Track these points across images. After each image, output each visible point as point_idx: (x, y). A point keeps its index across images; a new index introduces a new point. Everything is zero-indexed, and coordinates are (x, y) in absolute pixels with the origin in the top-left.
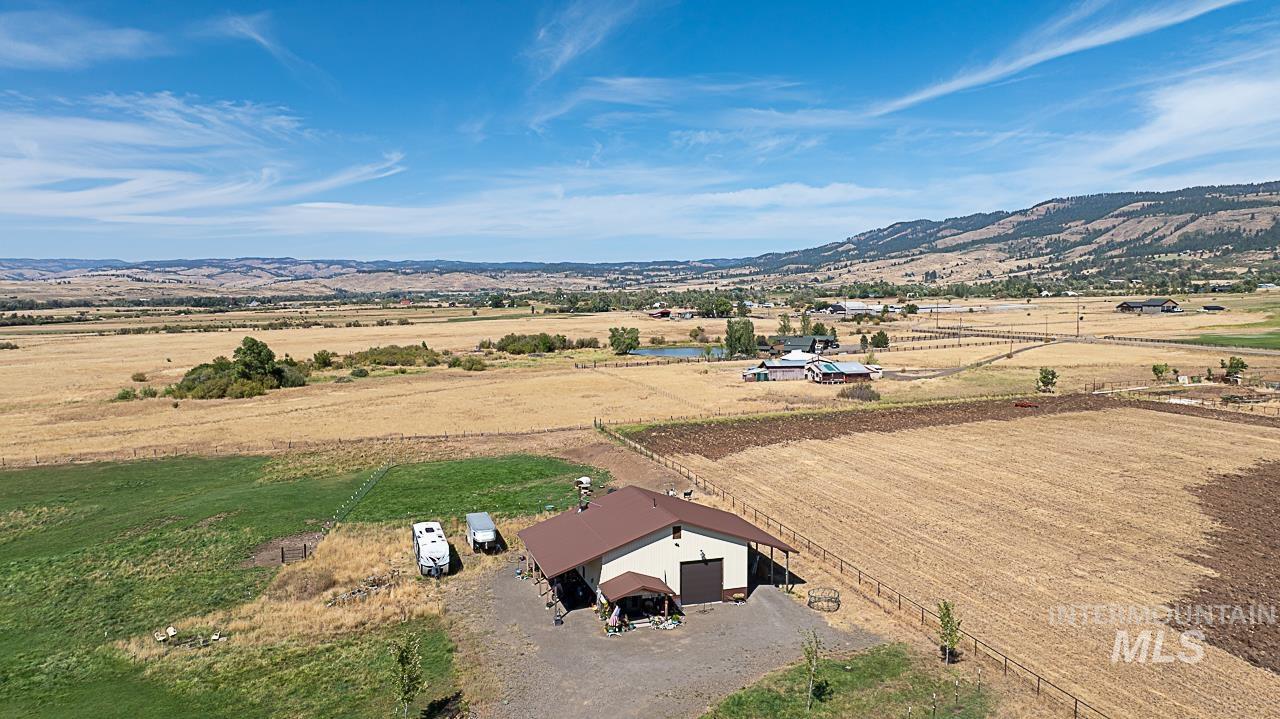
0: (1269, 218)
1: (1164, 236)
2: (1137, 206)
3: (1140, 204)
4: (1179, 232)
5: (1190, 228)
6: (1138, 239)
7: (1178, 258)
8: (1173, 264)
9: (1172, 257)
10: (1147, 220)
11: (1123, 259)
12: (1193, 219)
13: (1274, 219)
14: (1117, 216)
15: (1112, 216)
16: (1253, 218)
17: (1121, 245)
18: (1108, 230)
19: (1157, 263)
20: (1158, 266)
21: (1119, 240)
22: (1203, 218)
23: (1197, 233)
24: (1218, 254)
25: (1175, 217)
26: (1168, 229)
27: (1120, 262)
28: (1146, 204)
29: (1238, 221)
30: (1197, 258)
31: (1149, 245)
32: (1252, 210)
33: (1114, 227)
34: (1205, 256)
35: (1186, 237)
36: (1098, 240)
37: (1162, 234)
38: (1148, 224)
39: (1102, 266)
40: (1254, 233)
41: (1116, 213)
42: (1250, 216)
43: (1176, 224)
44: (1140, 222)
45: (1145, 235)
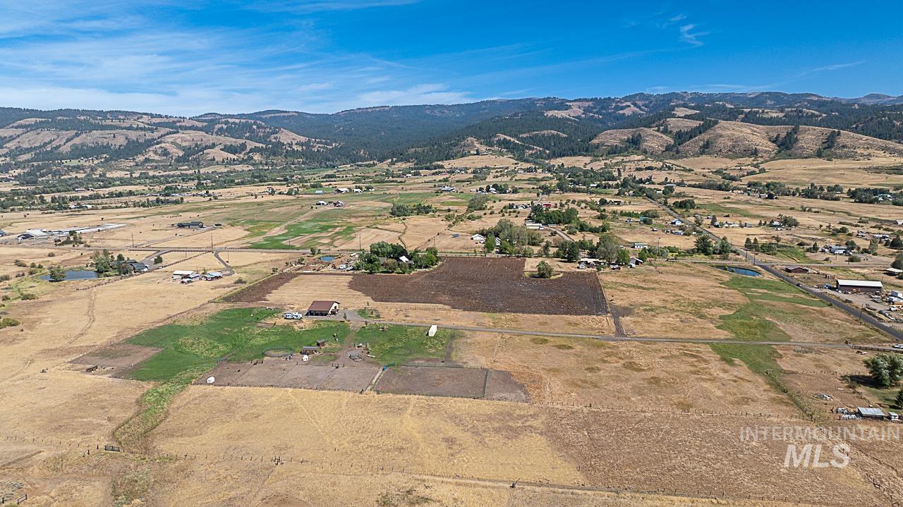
0: (123, 137)
1: (60, 146)
2: (32, 120)
3: (32, 119)
4: (69, 144)
5: (77, 141)
6: (40, 147)
7: (80, 164)
8: (78, 168)
9: (75, 163)
10: (44, 133)
11: (40, 163)
12: (77, 135)
13: (127, 139)
14: (17, 127)
15: (12, 127)
16: (114, 137)
17: (28, 150)
18: (12, 139)
19: (68, 167)
20: (68, 169)
21: (26, 146)
22: (84, 135)
23: (83, 145)
24: (103, 160)
25: (64, 132)
26: (63, 141)
27: (38, 165)
28: (38, 120)
29: (105, 138)
30: (91, 163)
31: (51, 151)
32: (113, 132)
33: (19, 136)
34: (96, 162)
35: (75, 147)
36: (7, 145)
37: (58, 144)
38: (46, 136)
39: (24, 168)
40: (117, 147)
41: (15, 125)
42: (112, 135)
43: (66, 138)
44: (38, 134)
45: (45, 144)
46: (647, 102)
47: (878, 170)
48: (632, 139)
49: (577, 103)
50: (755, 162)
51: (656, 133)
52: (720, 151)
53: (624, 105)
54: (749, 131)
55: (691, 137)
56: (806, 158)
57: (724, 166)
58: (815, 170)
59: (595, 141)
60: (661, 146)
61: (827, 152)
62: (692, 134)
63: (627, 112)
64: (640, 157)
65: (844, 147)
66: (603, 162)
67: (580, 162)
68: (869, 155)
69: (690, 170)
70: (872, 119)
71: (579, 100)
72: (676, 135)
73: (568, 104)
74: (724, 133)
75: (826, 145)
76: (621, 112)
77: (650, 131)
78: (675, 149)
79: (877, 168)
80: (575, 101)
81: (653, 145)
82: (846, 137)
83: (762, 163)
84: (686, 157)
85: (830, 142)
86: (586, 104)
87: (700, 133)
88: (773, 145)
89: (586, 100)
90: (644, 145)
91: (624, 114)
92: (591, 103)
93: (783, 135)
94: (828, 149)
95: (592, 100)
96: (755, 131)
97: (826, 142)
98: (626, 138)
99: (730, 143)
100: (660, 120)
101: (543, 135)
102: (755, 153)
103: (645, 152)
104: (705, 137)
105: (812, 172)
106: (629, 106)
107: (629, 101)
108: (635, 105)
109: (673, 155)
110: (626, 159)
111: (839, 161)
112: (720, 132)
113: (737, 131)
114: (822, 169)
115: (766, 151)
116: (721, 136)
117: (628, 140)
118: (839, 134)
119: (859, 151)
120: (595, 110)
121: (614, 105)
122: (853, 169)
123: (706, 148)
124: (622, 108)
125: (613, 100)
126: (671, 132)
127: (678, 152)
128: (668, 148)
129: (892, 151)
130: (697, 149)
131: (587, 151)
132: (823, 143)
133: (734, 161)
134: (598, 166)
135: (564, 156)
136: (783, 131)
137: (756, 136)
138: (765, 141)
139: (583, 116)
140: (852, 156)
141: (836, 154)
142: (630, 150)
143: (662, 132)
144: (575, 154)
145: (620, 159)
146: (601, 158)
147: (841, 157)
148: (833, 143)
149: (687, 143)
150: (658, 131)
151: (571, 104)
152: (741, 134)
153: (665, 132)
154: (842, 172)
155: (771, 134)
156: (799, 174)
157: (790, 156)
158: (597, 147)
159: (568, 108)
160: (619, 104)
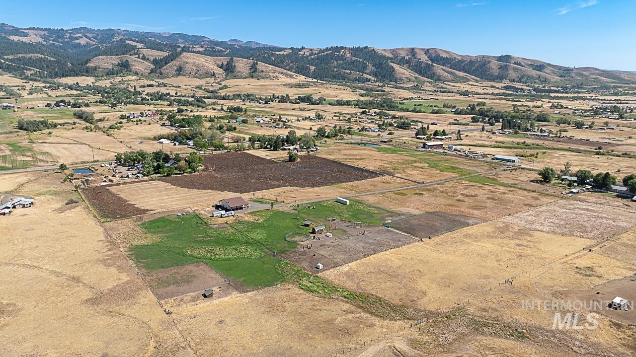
46: (95, 35)
47: (290, 86)
48: (122, 64)
49: (32, 31)
50: (216, 81)
51: (139, 60)
52: (190, 73)
53: (77, 35)
54: (204, 60)
55: (166, 63)
56: (245, 78)
57: (198, 84)
58: (258, 85)
59: (90, 65)
60: (146, 69)
61: (254, 74)
62: (166, 61)
63: (83, 41)
64: (134, 78)
65: (262, 71)
66: (108, 81)
67: (88, 81)
68: (277, 76)
69: (179, 87)
70: (260, 55)
71: (33, 29)
72: (153, 61)
73: (25, 31)
74: (189, 61)
75: (252, 70)
76: (76, 41)
77: (133, 57)
78: (158, 71)
79: (289, 85)
80: (29, 29)
81: (140, 68)
82: (261, 66)
83: (221, 81)
84: (168, 77)
85: (254, 68)
86: (42, 33)
87: (172, 60)
88: (221, 70)
89: (41, 29)
90: (134, 68)
91: (80, 43)
92: (46, 32)
93: (225, 63)
94: (253, 73)
95: (46, 29)
96: (208, 60)
97: (251, 69)
98: (117, 63)
99: (194, 68)
100: (134, 50)
101: (31, 58)
102: (213, 75)
103: (136, 74)
104: (176, 63)
105: (258, 87)
106: (81, 37)
107: (80, 33)
108: (86, 36)
109: (158, 76)
110: (125, 79)
111: (264, 80)
112: (185, 60)
113: (196, 59)
114: (262, 85)
115: (219, 74)
116: (187, 63)
117: (119, 65)
118: (257, 64)
119: (272, 74)
120: (52, 39)
121: (68, 35)
122: (278, 85)
123: (180, 71)
124: (77, 38)
125: (67, 31)
126: (148, 59)
127: (161, 74)
128: (152, 71)
129: (287, 75)
130: (174, 72)
131: (87, 72)
132: (250, 69)
133: (202, 80)
134: (106, 83)
135: (67, 76)
136: (224, 60)
137: (210, 63)
138: (216, 67)
139: (44, 43)
140: (268, 77)
141: (260, 76)
142: (124, 72)
143: (142, 59)
144: (77, 75)
145: (120, 79)
146: (103, 78)
147: (263, 78)
148: (256, 68)
149: (165, 67)
150: (139, 58)
151: (27, 31)
152: (200, 62)
153: (144, 58)
154: (273, 87)
155: (218, 62)
156: (252, 89)
157: (235, 77)
158: (95, 69)
159: (26, 35)
160: (72, 35)
